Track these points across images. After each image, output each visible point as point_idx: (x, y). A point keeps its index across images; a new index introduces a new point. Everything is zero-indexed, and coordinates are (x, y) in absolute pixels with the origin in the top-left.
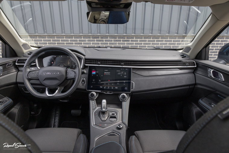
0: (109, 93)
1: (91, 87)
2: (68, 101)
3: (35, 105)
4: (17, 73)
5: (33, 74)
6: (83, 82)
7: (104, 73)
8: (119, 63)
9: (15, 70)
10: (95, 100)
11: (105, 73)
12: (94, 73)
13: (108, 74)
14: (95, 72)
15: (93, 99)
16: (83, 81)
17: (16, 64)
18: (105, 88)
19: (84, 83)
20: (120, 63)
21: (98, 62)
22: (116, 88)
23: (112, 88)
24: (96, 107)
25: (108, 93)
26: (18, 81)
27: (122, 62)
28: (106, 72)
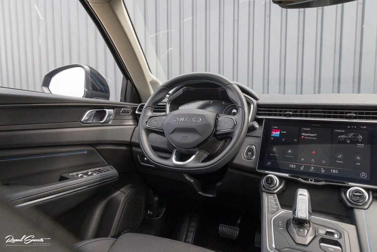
0: (313, 182)
1: (266, 164)
2: (215, 196)
3: (156, 199)
4: (135, 127)
5: (156, 121)
6: (250, 153)
7: (300, 135)
8: (341, 113)
9: (134, 123)
10: (276, 195)
11: (303, 134)
12: (276, 134)
13: (312, 137)
14: (278, 133)
15: (271, 192)
16: (250, 150)
17: (137, 112)
18: (302, 169)
19: (252, 155)
20: (343, 113)
21: (285, 111)
22: (334, 171)
23: (323, 171)
24: (278, 209)
25: (310, 182)
26: (133, 140)
27: (350, 110)
28: (306, 132)
